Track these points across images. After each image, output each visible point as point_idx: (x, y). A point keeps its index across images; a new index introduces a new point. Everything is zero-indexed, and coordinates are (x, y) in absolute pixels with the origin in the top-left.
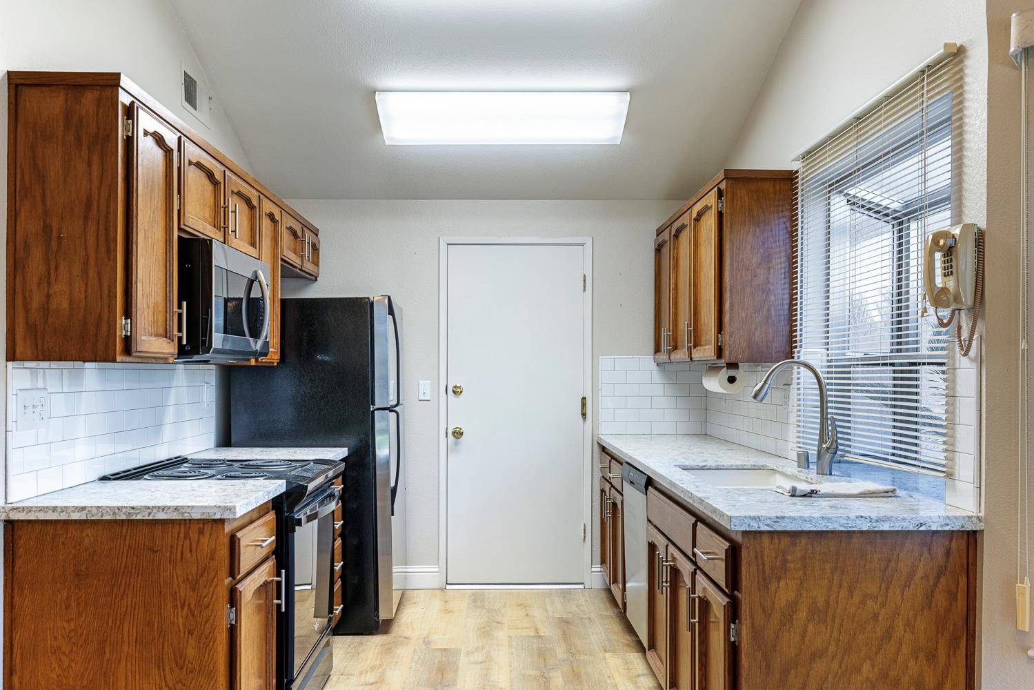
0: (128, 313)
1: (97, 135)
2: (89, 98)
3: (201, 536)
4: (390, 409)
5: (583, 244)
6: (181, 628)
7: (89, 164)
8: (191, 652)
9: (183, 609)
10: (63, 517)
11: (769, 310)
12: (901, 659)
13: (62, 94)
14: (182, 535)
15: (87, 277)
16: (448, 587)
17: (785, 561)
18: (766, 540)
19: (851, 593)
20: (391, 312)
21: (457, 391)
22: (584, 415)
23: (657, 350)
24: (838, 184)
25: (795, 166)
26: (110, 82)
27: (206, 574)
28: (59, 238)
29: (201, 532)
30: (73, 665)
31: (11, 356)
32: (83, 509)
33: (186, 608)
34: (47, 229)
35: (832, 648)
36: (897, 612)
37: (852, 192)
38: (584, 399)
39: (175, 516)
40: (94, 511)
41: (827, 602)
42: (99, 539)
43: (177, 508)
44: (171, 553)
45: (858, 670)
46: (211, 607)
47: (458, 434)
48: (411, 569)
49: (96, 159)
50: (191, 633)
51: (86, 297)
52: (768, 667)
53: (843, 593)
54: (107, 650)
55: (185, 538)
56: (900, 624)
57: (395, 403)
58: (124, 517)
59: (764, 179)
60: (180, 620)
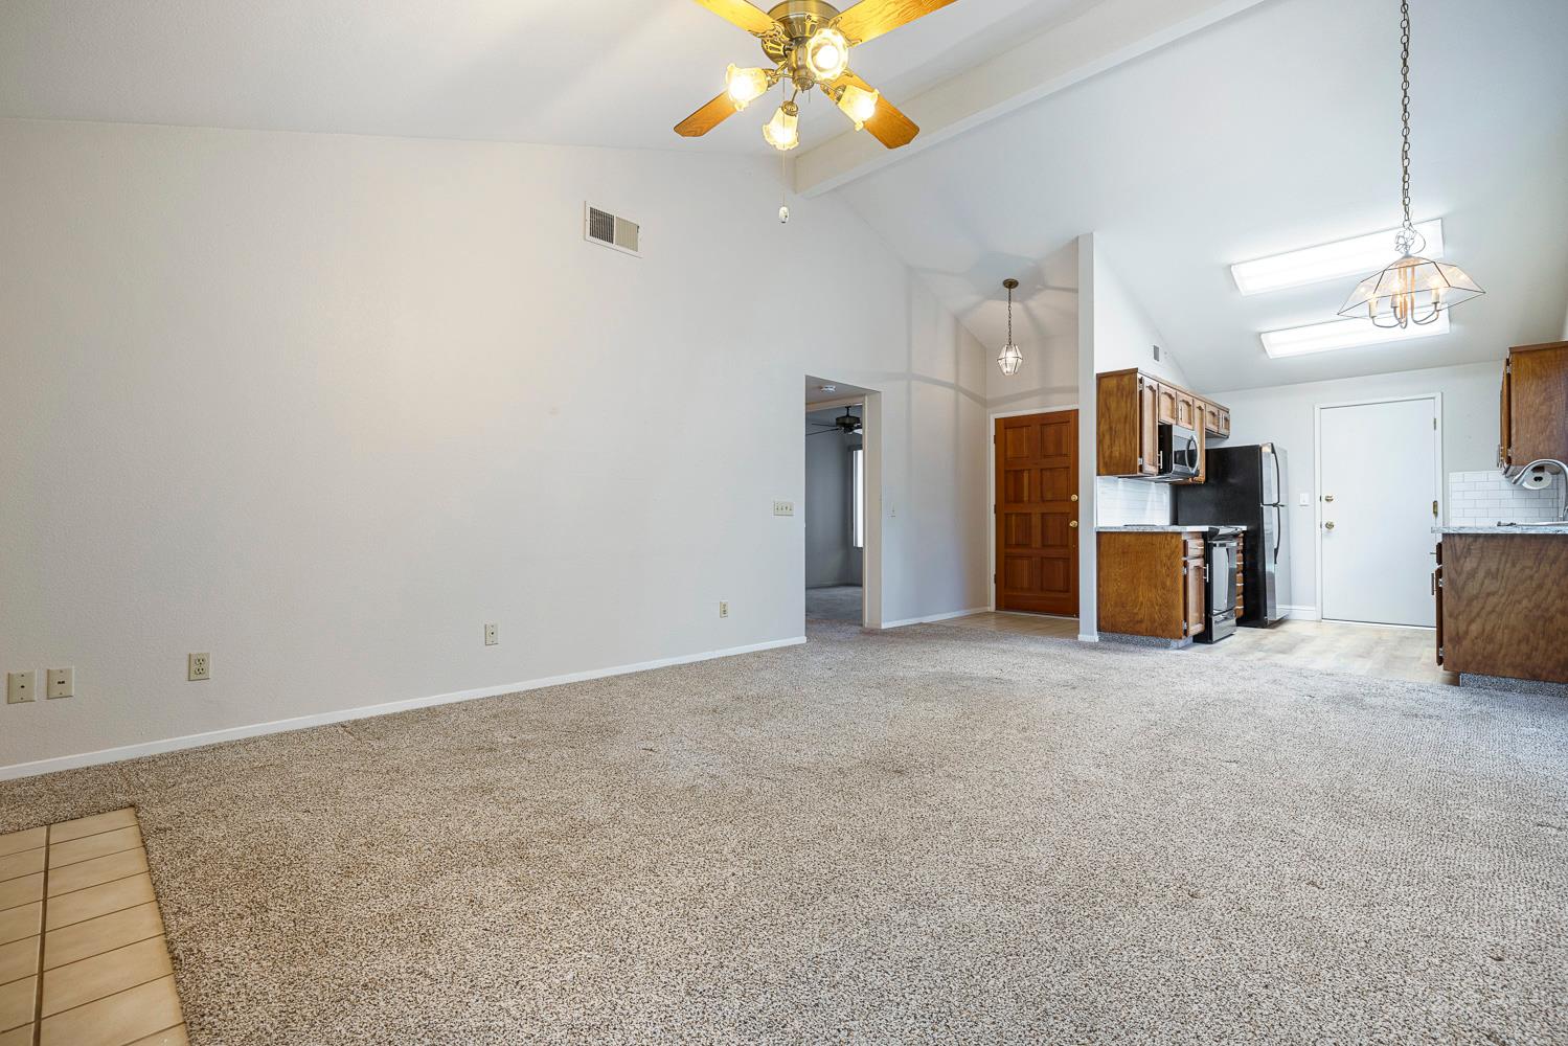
0: (1141, 457)
2: (1126, 379)
3: (1172, 540)
4: (1274, 505)
5: (1433, 398)
6: (1165, 571)
10: (1118, 530)
11: (1552, 432)
12: (1550, 599)
13: (1115, 378)
15: (1126, 444)
16: (1324, 621)
17: (1469, 549)
18: (1457, 539)
19: (1514, 565)
20: (1273, 452)
21: (1328, 500)
22: (1436, 513)
26: (1135, 371)
27: (1172, 554)
28: (1115, 431)
29: (1172, 538)
30: (1122, 584)
31: (1098, 474)
33: (1166, 566)
34: (1111, 428)
35: (1501, 591)
36: (1547, 576)
38: (1435, 504)
39: (1162, 530)
41: (1498, 569)
44: (1160, 545)
45: (1520, 602)
47: (1330, 526)
48: (1293, 607)
49: (1129, 400)
50: (1169, 576)
51: (1125, 452)
52: (1459, 598)
53: (1508, 565)
54: (1135, 581)
55: (1165, 540)
56: (1549, 582)
57: (1276, 500)
59: (1545, 350)
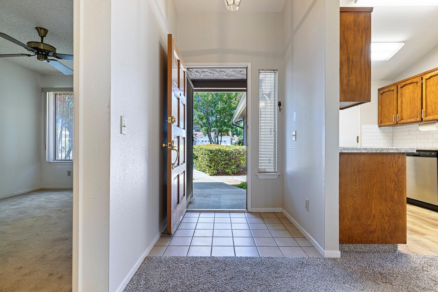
1: (364, 28)
2: (362, 16)
3: (399, 159)
6: (393, 189)
7: (362, 37)
8: (396, 197)
9: (393, 183)
10: (360, 152)
13: (353, 15)
14: (392, 158)
15: (361, 74)
22: (358, 141)
26: (369, 10)
27: (400, 171)
28: (352, 62)
29: (399, 157)
30: (358, 201)
32: (366, 149)
33: (394, 182)
34: (348, 59)
38: (358, 137)
39: (396, 152)
40: (370, 150)
42: (366, 160)
43: (396, 149)
44: (389, 164)
46: (402, 182)
49: (364, 36)
50: (396, 190)
51: (361, 81)
54: (369, 196)
55: (394, 159)
58: (379, 152)
60: (392, 186)
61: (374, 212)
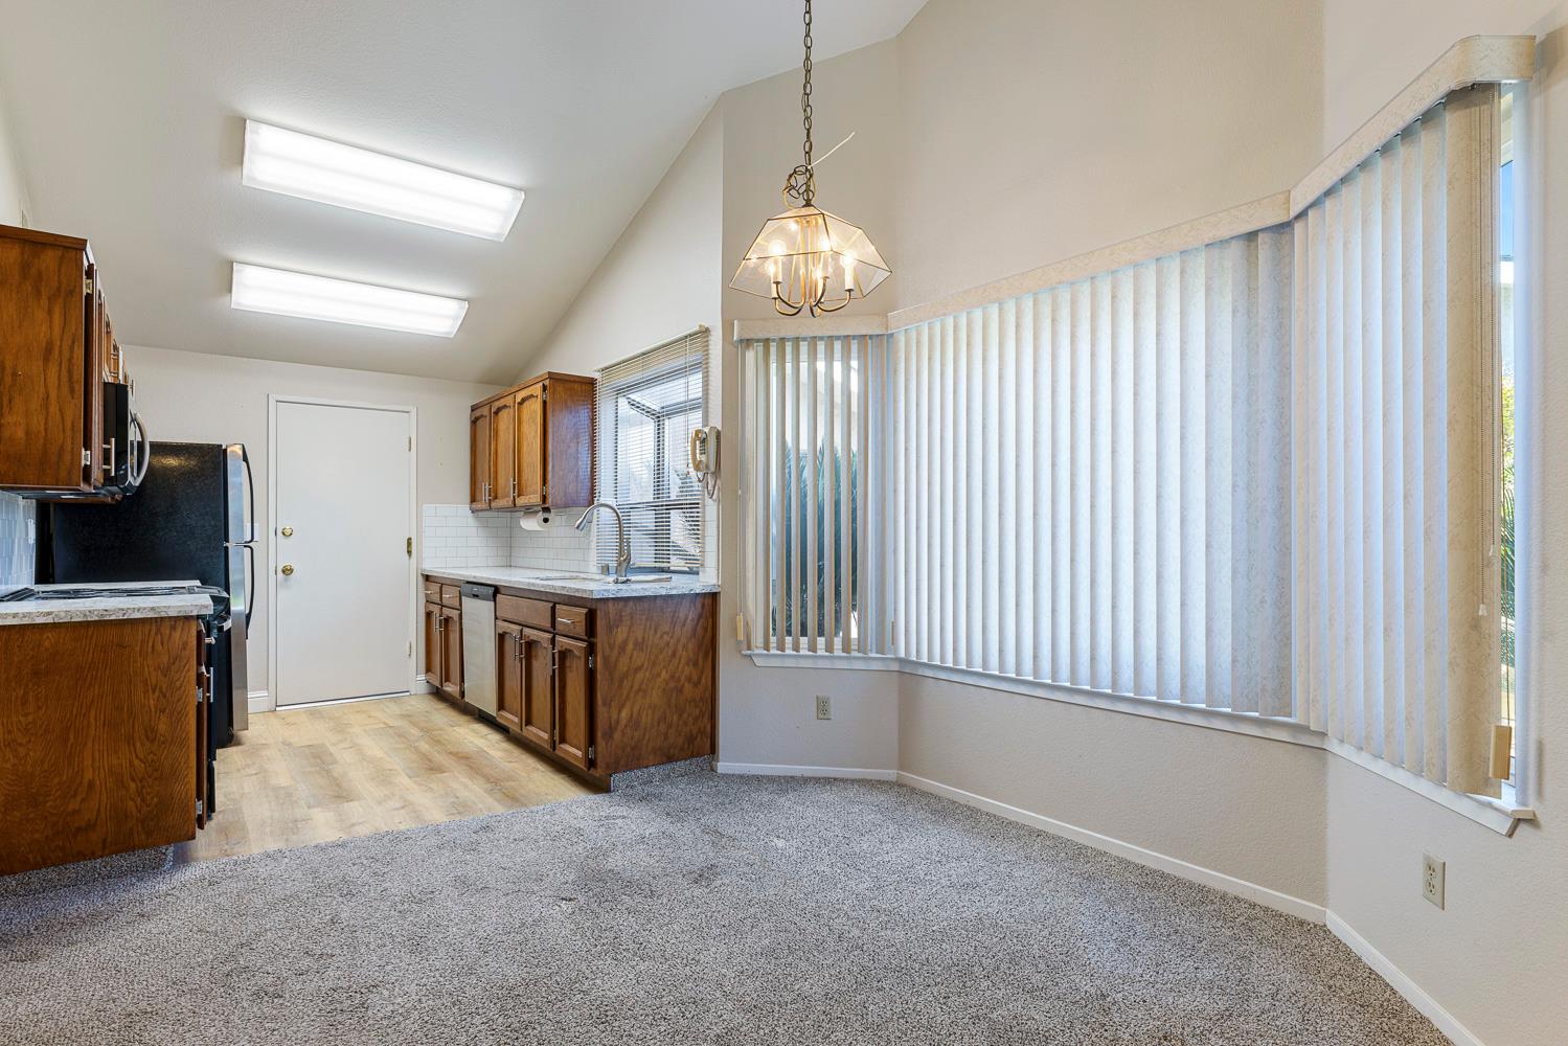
0: (87, 446)
1: (59, 289)
3: (173, 633)
4: (246, 544)
5: (408, 411)
6: (153, 709)
7: (50, 312)
8: (162, 727)
9: (154, 692)
10: (26, 621)
11: (578, 472)
12: (681, 666)
13: (17, 247)
14: (153, 632)
15: (48, 412)
16: (278, 709)
17: (621, 616)
18: (610, 604)
19: (656, 632)
20: (245, 459)
21: (286, 533)
22: (409, 552)
23: (473, 500)
24: (620, 391)
25: (596, 375)
26: (79, 245)
27: (177, 663)
28: (14, 374)
29: (173, 628)
30: (31, 754)
32: (49, 614)
33: (157, 691)
35: (646, 665)
36: (679, 640)
37: (632, 396)
38: (410, 539)
39: (151, 615)
40: (63, 614)
41: (643, 638)
42: (61, 641)
43: (153, 609)
44: (141, 647)
45: (659, 675)
46: (183, 688)
47: (288, 571)
49: (57, 311)
50: (163, 711)
51: (46, 430)
52: (612, 679)
53: (652, 632)
54: (72, 737)
55: (156, 634)
56: (680, 647)
57: (249, 539)
58: (97, 619)
59: (575, 382)
60: (152, 702)
61: (88, 775)
